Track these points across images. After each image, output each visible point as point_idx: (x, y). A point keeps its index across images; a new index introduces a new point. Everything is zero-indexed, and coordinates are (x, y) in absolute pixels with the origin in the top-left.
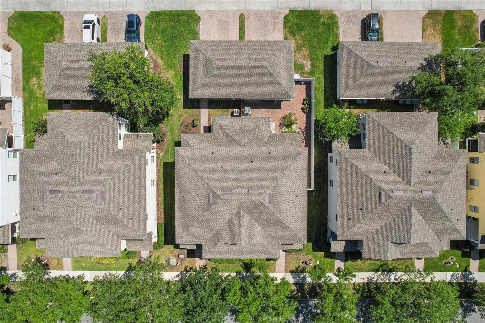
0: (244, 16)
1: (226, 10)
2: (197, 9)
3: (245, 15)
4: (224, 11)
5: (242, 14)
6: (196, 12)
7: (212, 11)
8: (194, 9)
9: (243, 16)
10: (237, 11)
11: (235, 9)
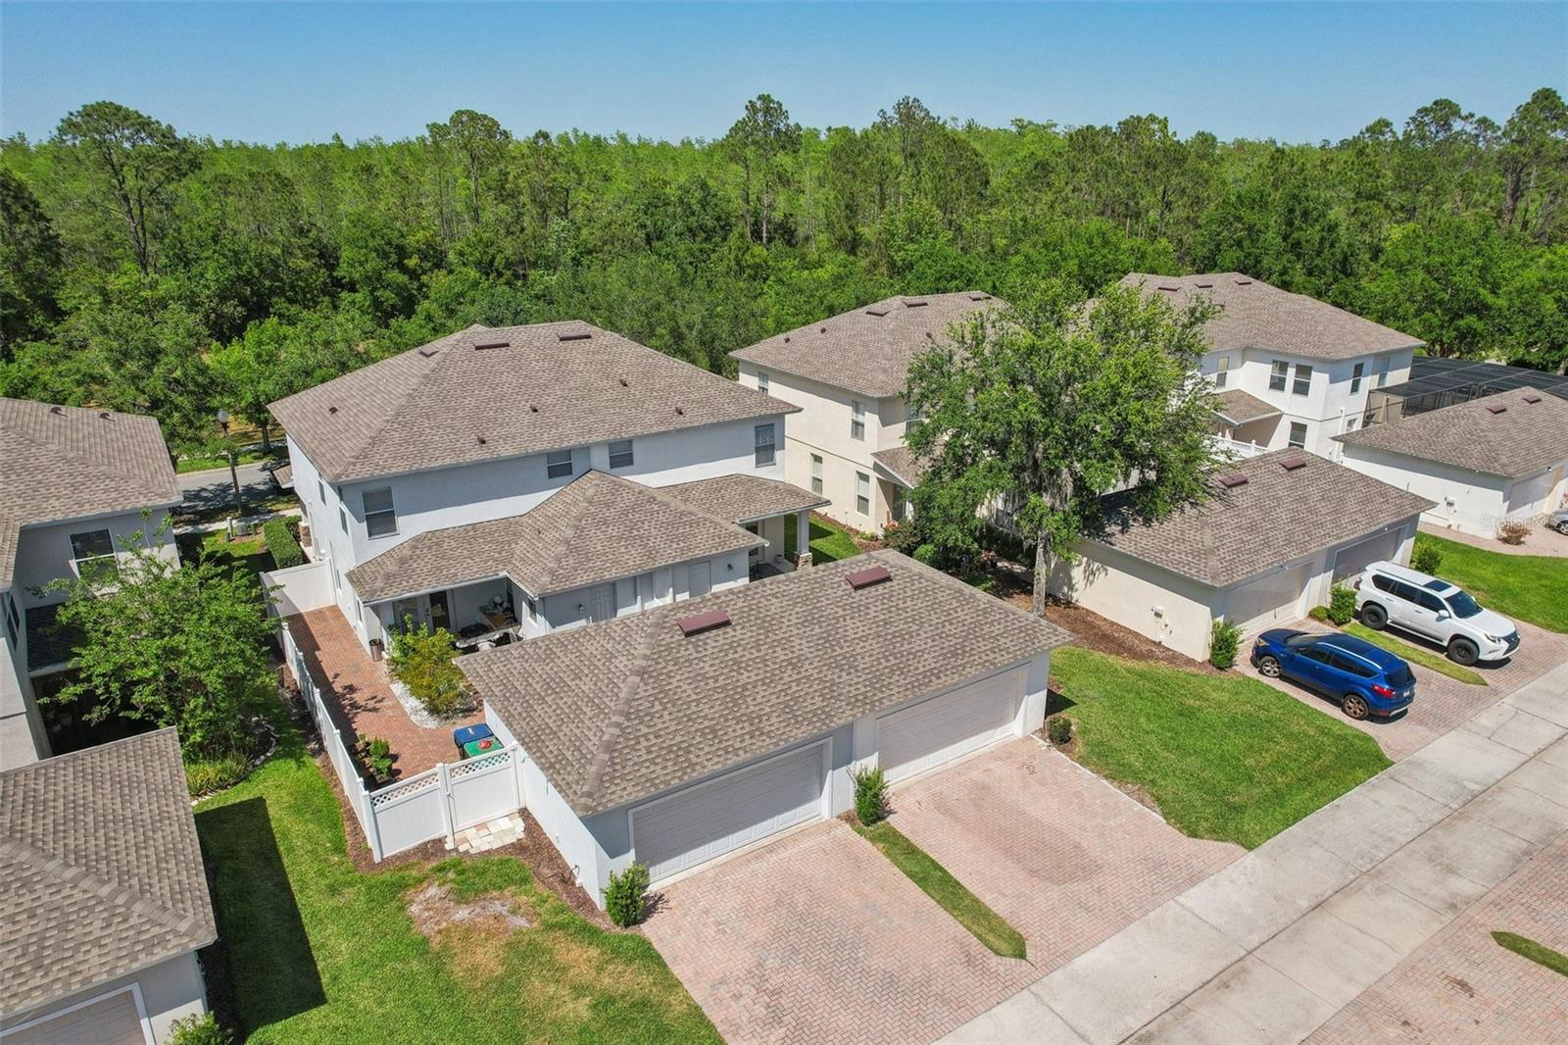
5: (1021, 956)
6: (1232, 846)
8: (1260, 851)
9: (1003, 948)
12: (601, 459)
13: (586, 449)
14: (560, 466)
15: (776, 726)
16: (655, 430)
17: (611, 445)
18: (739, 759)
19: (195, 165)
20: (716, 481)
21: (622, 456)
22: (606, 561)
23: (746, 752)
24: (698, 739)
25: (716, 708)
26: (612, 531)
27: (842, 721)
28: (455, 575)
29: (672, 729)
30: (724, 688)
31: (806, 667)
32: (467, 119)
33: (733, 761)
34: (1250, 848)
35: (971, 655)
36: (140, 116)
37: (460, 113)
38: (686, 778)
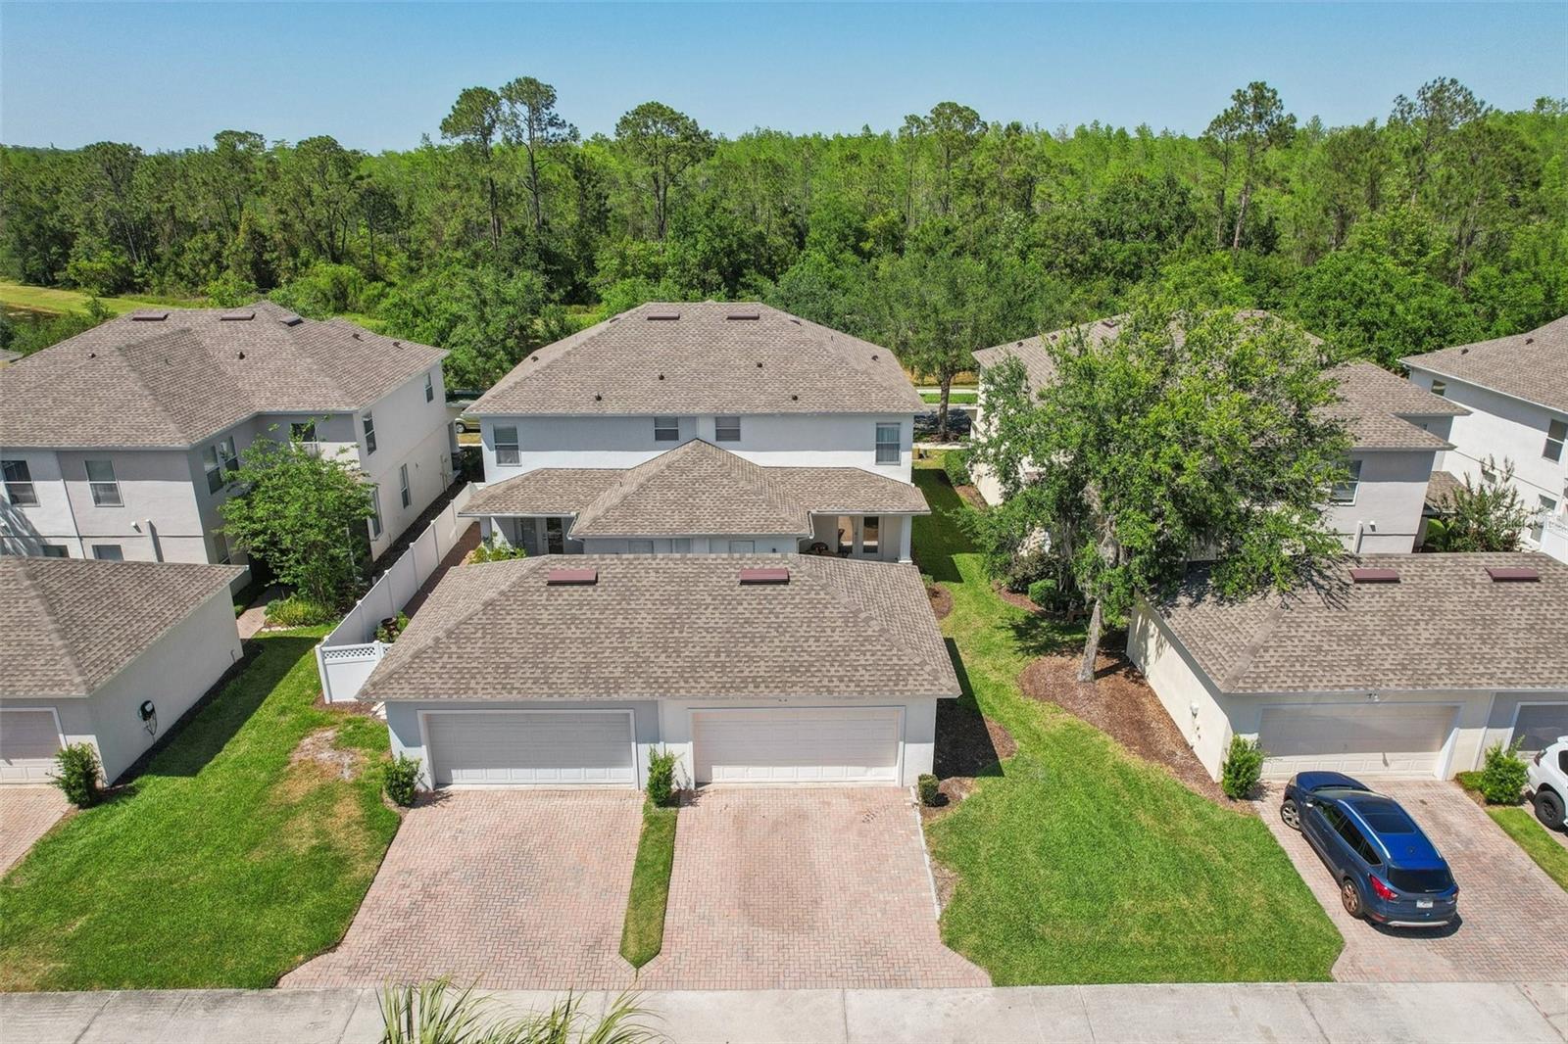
0: (623, 952)
1: (756, 986)
2: (981, 995)
3: (615, 956)
4: (775, 983)
5: (638, 964)
6: (980, 972)
7: (861, 983)
8: (1006, 991)
9: (633, 949)
10: (674, 984)
11: (691, 995)
12: (707, 430)
13: (693, 419)
14: (666, 431)
15: (563, 680)
16: (759, 410)
17: (718, 419)
18: (510, 696)
19: (710, 153)
20: (827, 470)
21: (728, 430)
22: (647, 520)
23: (519, 693)
24: (490, 670)
25: (526, 650)
26: (671, 495)
27: (626, 696)
28: (539, 507)
29: (476, 655)
30: (545, 636)
31: (634, 639)
32: (947, 112)
33: (504, 697)
34: (1000, 982)
35: (813, 676)
36: (673, 113)
37: (942, 105)
38: (455, 696)
